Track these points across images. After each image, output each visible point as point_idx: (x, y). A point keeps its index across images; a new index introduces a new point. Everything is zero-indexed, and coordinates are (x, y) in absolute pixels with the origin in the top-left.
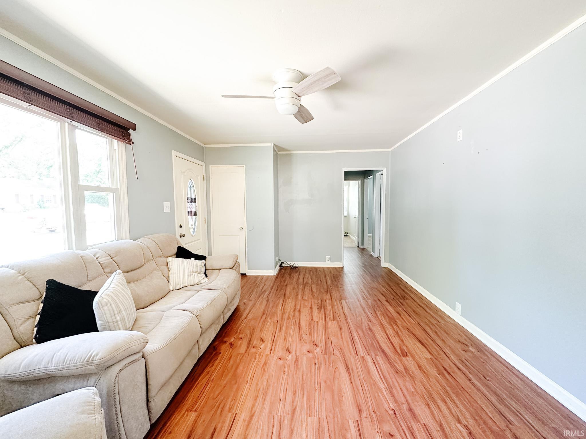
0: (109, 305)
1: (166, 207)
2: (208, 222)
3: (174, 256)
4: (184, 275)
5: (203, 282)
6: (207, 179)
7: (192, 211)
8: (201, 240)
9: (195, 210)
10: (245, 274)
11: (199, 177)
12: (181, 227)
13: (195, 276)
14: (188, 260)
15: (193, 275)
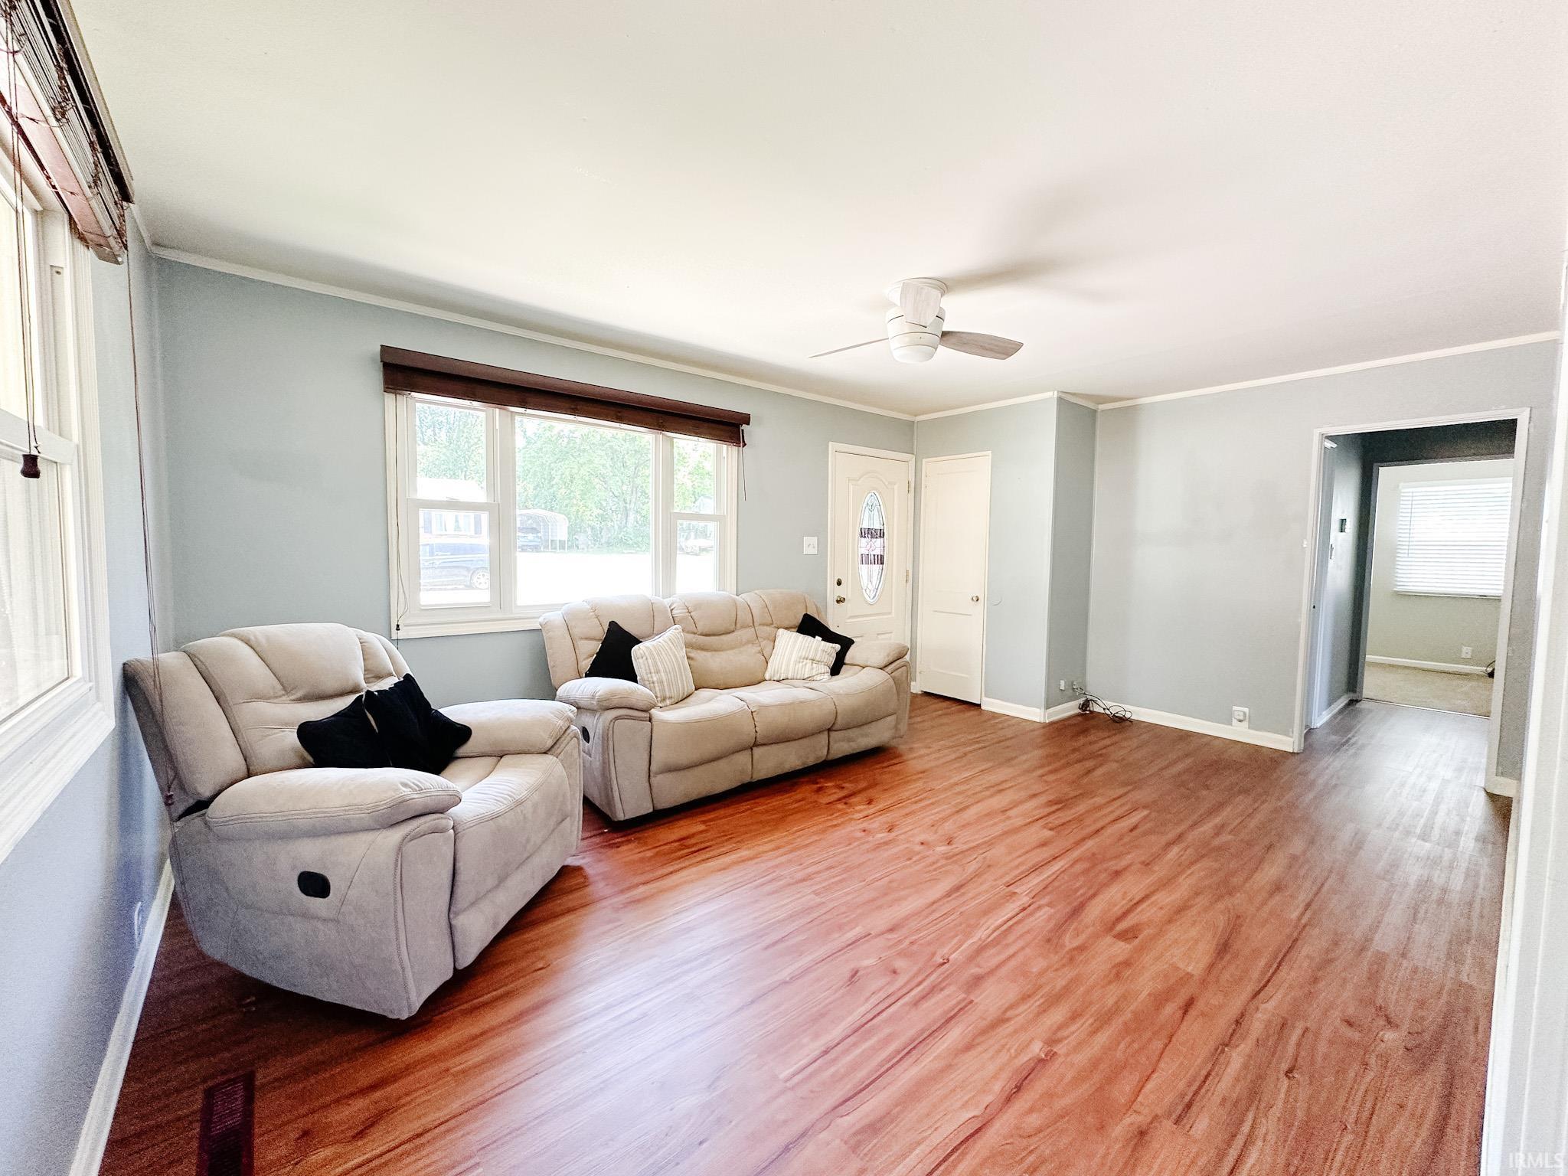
0: (644, 658)
1: (810, 545)
2: (913, 580)
3: (793, 630)
4: (790, 659)
5: (818, 678)
6: (916, 489)
7: (874, 555)
8: (893, 615)
9: (879, 554)
10: (979, 705)
11: (896, 487)
12: (839, 583)
13: (808, 665)
14: (810, 638)
15: (804, 663)
